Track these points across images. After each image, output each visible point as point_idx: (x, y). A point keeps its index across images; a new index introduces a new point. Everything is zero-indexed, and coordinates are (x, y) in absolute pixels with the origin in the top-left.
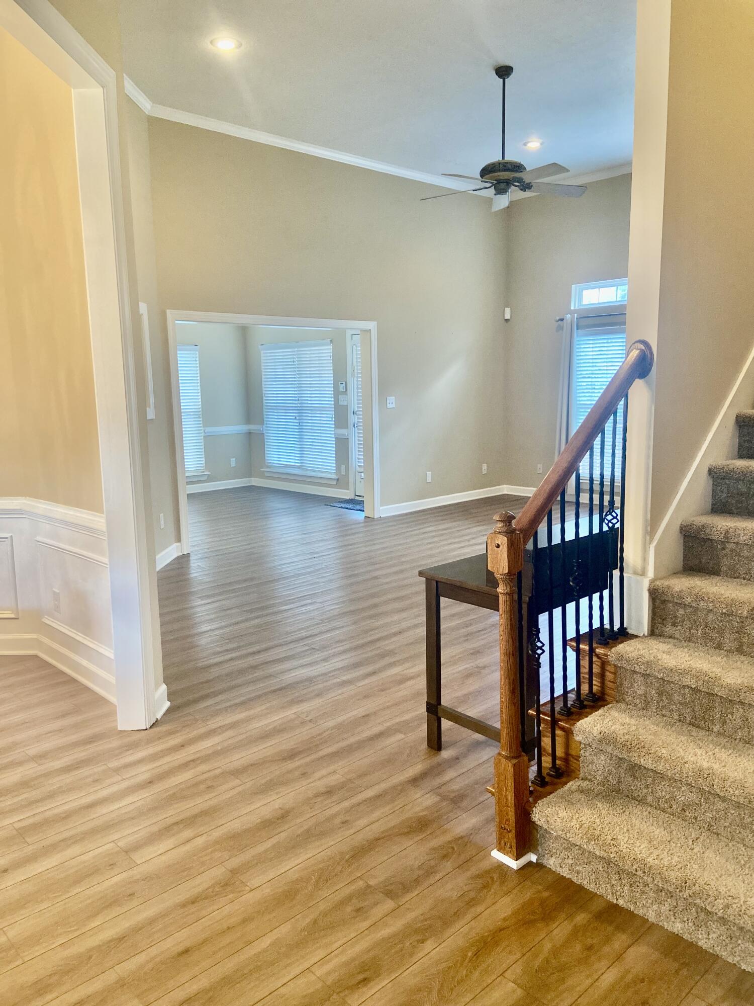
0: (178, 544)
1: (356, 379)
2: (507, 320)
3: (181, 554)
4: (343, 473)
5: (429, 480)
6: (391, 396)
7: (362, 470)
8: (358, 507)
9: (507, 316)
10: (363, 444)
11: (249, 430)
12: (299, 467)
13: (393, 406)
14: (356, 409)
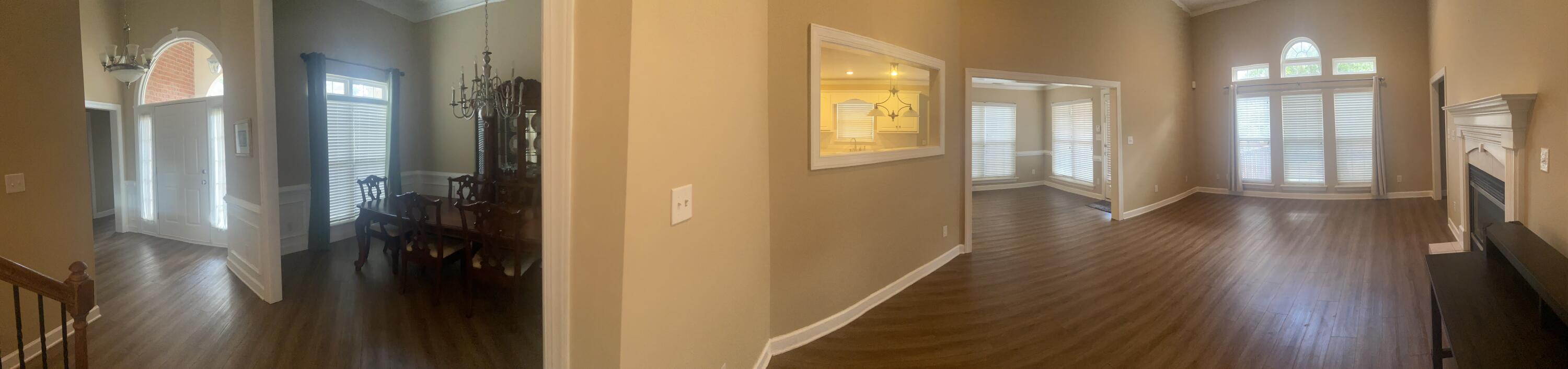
0: (962, 245)
1: (1106, 124)
2: (1194, 89)
3: (963, 253)
4: (1098, 183)
5: (1156, 190)
6: (1131, 136)
7: (1110, 183)
8: (1107, 208)
9: (1194, 86)
10: (1111, 167)
11: (1044, 153)
12: (1072, 178)
13: (1132, 143)
14: (1107, 144)
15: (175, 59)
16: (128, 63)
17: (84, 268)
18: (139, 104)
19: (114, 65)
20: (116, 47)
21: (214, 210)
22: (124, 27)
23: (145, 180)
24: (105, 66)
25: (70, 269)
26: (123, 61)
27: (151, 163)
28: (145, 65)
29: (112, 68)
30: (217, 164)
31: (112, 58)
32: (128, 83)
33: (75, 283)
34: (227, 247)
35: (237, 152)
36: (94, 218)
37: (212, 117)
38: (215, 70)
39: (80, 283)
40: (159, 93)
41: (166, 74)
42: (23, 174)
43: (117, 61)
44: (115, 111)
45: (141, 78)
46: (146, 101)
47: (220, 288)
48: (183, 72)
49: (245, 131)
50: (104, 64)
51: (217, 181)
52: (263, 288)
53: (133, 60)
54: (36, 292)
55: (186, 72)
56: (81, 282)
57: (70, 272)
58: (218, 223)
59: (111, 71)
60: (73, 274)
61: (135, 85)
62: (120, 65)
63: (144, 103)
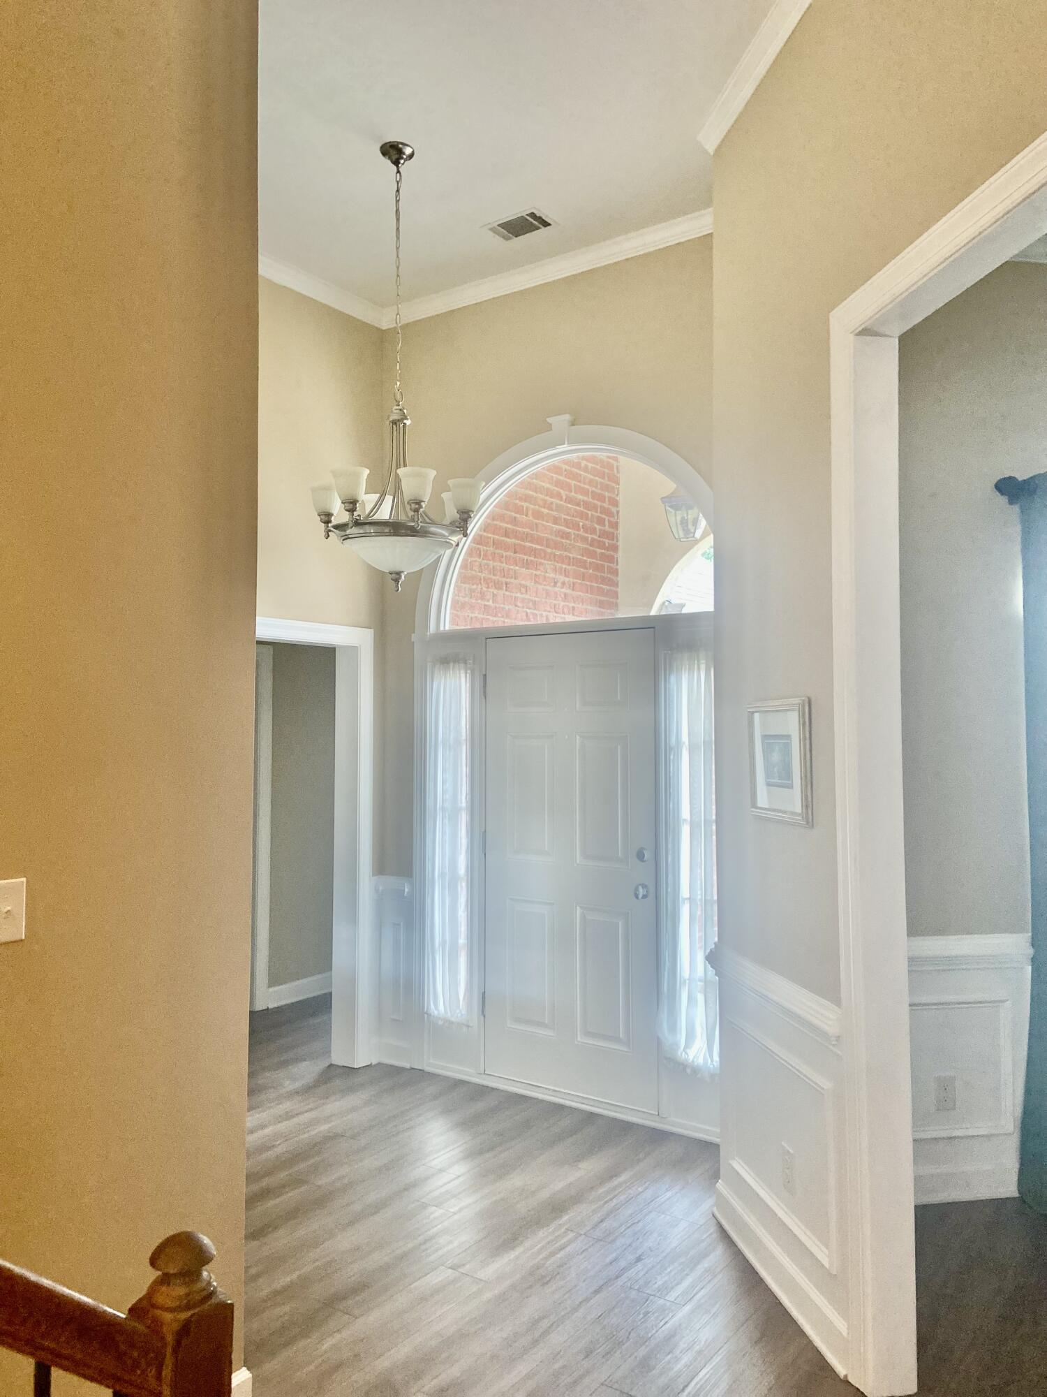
15: (559, 496)
16: (402, 518)
17: (203, 1258)
18: (432, 628)
19: (357, 523)
20: (367, 472)
21: (673, 996)
22: (395, 417)
23: (442, 875)
24: (327, 522)
25: (153, 1261)
26: (384, 513)
27: (464, 818)
28: (452, 523)
29: (348, 532)
30: (685, 831)
31: (351, 505)
32: (399, 573)
33: (168, 1316)
34: (716, 1140)
35: (760, 804)
36: (260, 1006)
37: (673, 679)
38: (687, 532)
39: (184, 1315)
40: (501, 592)
41: (525, 537)
42: (24, 879)
43: (367, 512)
44: (353, 651)
45: (437, 561)
46: (453, 622)
47: (688, 1308)
48: (581, 532)
49: (788, 737)
50: (326, 517)
51: (684, 891)
52: (841, 1325)
53: (416, 511)
54: (32, 1354)
55: (593, 531)
56: (190, 1313)
57: (153, 1275)
58: (687, 1046)
59: (347, 538)
60: (165, 1280)
61: (425, 577)
62: (371, 524)
63: (447, 626)
